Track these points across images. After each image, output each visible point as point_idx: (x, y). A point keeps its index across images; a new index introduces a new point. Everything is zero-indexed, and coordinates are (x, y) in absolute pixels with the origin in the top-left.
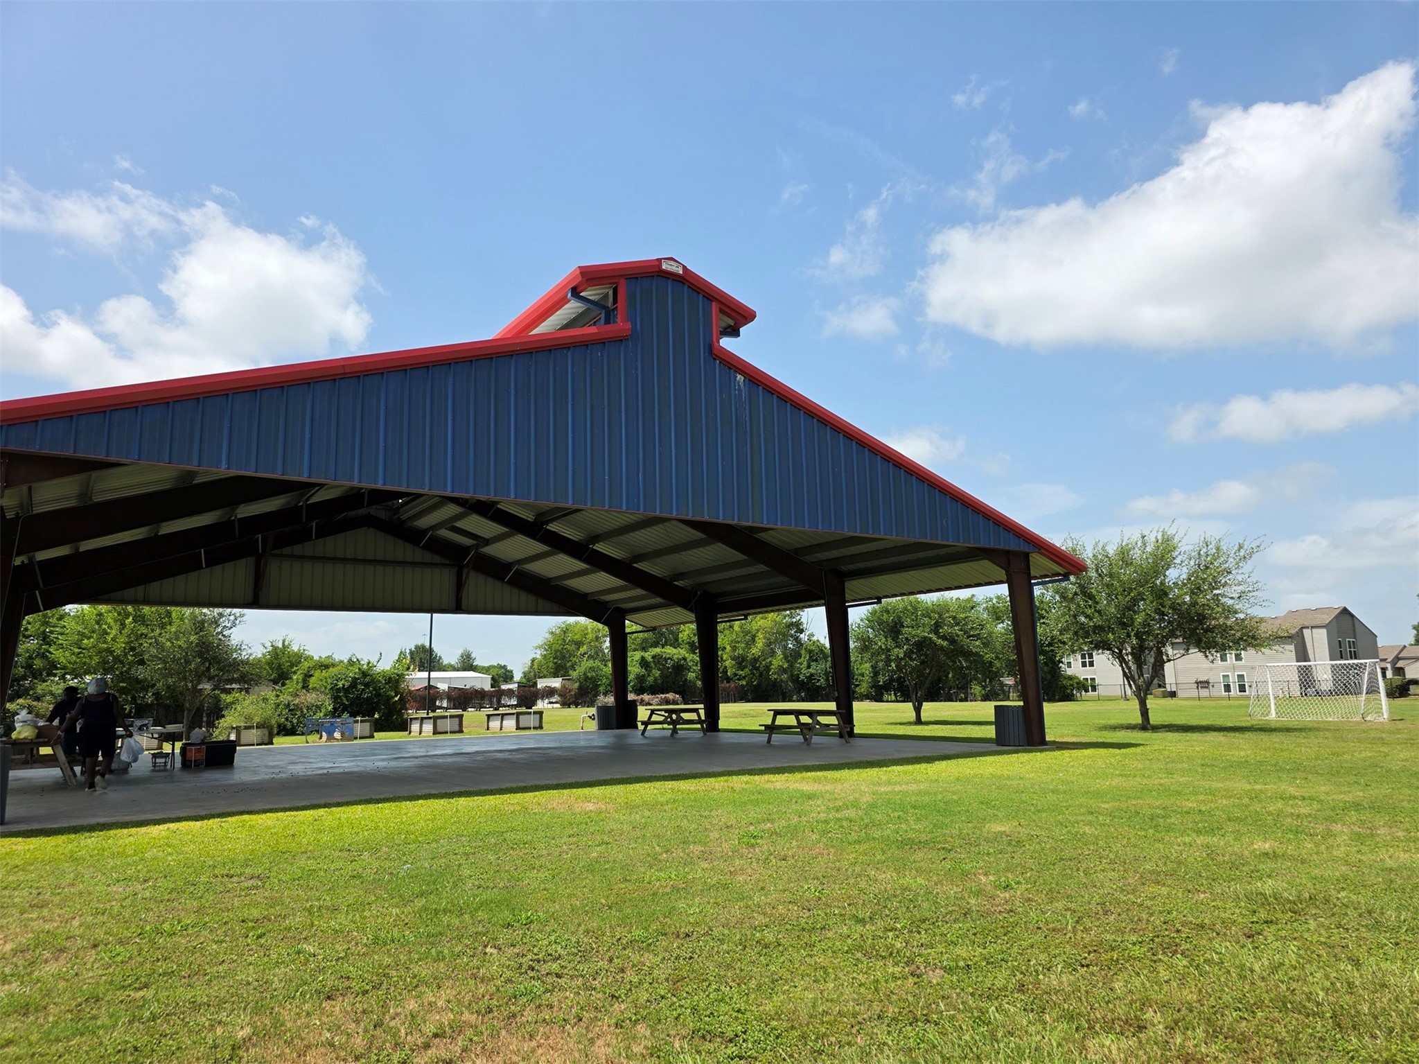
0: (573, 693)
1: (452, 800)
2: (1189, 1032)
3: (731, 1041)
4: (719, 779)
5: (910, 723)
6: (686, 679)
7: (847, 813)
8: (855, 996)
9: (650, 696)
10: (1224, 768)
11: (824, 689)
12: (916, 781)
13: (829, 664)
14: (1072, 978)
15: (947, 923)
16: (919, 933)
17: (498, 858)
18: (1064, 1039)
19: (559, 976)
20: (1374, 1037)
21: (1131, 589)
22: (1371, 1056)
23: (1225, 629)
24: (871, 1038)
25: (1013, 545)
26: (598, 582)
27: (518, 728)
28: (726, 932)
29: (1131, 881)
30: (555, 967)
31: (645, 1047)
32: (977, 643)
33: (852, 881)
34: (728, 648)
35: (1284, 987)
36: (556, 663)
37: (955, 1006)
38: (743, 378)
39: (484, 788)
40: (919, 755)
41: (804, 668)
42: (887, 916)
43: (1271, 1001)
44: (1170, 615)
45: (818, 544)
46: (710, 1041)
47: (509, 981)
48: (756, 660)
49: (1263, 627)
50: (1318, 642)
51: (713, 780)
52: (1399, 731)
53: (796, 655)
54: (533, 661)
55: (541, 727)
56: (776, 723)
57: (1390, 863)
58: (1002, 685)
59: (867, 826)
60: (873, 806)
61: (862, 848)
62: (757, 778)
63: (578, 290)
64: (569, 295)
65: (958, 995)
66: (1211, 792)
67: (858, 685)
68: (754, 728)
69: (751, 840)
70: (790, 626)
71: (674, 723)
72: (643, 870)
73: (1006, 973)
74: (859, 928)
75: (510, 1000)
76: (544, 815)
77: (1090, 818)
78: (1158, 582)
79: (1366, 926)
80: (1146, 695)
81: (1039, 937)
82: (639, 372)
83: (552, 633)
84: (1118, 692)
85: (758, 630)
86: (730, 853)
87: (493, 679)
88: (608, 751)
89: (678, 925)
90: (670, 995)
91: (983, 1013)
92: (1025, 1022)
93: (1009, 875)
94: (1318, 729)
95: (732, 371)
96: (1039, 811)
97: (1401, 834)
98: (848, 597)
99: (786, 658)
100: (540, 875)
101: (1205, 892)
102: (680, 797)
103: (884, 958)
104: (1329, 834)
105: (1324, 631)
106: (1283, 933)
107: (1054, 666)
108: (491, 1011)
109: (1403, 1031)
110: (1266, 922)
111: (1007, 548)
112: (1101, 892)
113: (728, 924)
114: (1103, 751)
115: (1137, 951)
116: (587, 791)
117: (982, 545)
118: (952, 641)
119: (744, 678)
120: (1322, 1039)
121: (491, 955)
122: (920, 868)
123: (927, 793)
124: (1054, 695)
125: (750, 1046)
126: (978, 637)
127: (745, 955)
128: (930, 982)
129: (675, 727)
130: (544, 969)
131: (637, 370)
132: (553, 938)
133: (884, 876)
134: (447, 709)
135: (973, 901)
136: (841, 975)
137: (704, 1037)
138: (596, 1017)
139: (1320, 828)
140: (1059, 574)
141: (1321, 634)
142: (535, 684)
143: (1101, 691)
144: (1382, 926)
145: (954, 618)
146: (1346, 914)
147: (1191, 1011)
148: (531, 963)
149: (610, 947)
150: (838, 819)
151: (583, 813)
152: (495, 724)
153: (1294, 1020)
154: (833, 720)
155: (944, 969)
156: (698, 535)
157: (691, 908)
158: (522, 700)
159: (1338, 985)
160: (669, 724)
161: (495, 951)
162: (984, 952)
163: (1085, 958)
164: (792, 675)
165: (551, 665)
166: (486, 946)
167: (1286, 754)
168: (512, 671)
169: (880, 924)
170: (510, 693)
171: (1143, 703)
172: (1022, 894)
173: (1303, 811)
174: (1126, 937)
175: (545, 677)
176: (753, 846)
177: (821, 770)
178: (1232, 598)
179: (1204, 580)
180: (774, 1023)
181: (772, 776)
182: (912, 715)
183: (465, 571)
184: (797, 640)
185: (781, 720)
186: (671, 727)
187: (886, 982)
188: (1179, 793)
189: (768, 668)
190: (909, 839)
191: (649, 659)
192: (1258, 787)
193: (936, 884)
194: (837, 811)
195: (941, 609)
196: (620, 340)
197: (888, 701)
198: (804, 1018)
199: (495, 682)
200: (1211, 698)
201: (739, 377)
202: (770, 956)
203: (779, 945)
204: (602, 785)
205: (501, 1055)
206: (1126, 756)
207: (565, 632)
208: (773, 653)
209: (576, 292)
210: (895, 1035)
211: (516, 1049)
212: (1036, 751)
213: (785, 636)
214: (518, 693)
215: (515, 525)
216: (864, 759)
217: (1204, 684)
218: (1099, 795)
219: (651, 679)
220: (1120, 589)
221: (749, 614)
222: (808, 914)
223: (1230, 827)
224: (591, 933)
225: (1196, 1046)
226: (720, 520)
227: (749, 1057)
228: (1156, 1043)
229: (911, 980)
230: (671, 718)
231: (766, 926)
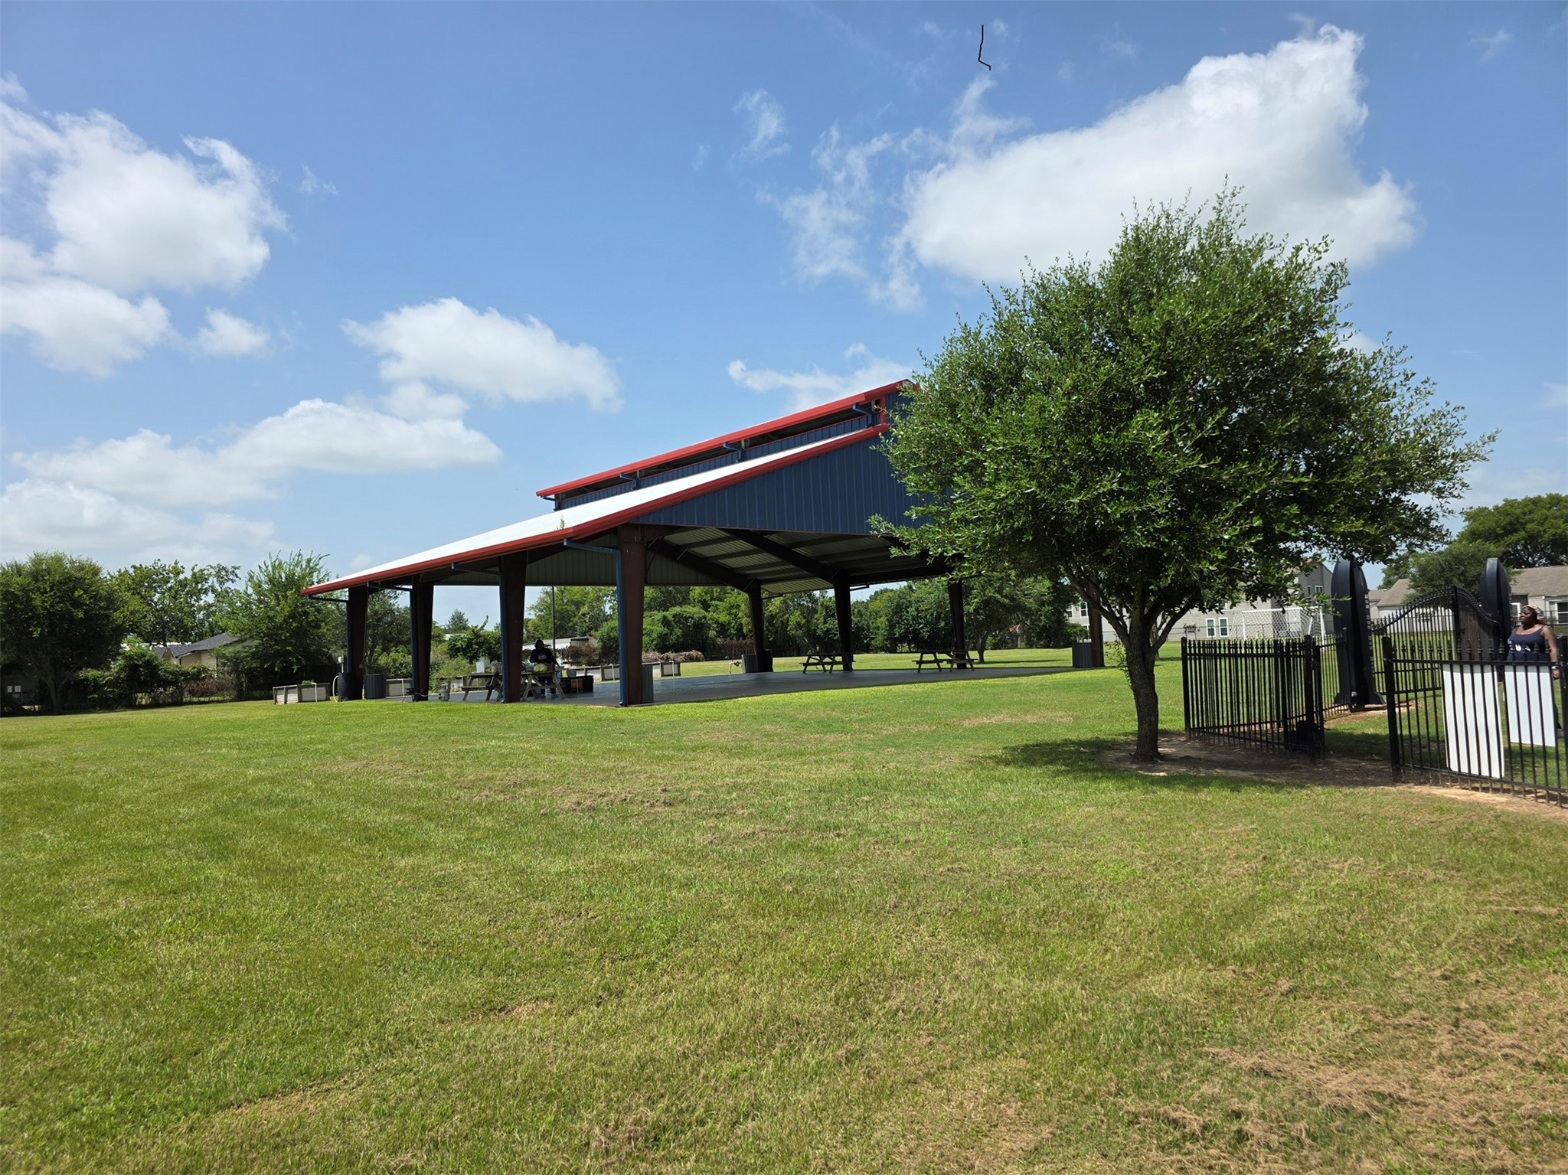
164: (808, 631)
189: (785, 624)
191: (671, 618)
217: (1191, 629)
219: (673, 637)
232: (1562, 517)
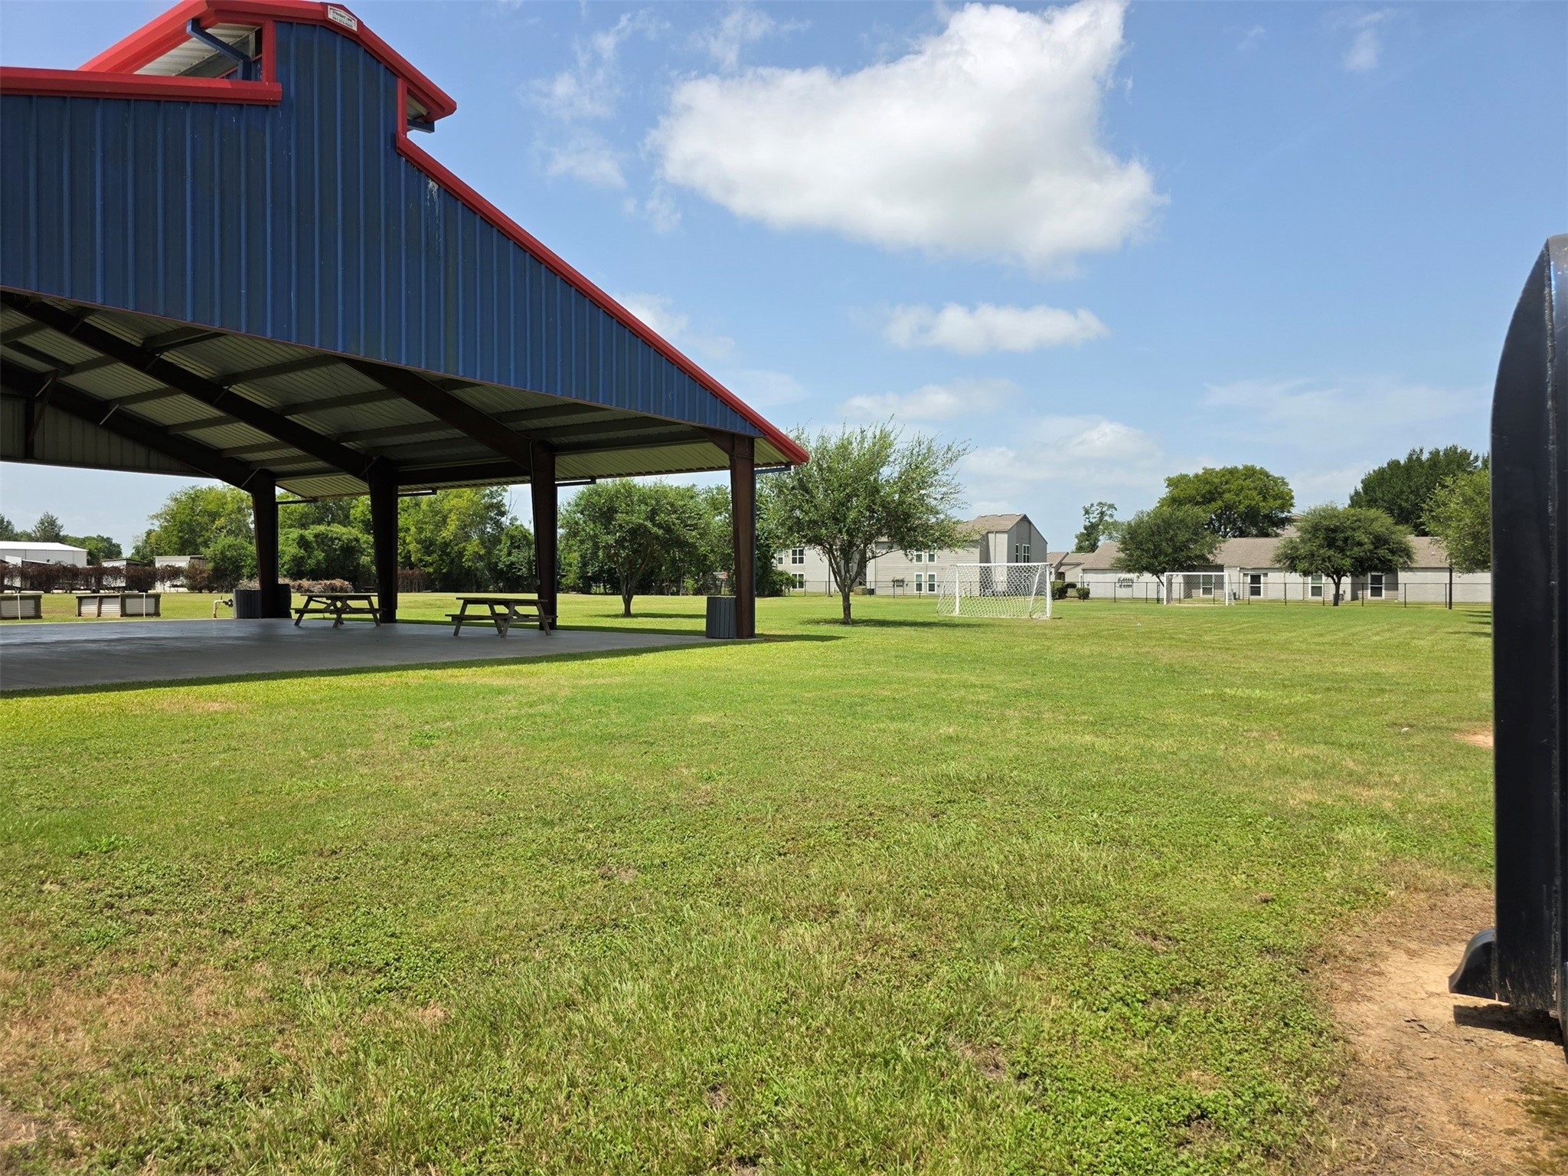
0: (205, 575)
1: (10, 701)
2: (879, 914)
3: (379, 971)
4: (391, 674)
5: (616, 616)
6: (358, 564)
7: (542, 708)
8: (536, 906)
9: (310, 582)
10: (915, 659)
11: (526, 579)
12: (620, 674)
13: (532, 552)
14: (769, 867)
15: (644, 819)
16: (613, 832)
17: (74, 772)
18: (758, 931)
19: (148, 912)
20: (1041, 905)
21: (847, 485)
22: (1038, 924)
23: (926, 528)
24: (552, 951)
25: (739, 428)
26: (238, 435)
27: (124, 614)
28: (385, 845)
29: (829, 767)
30: (144, 902)
31: (266, 990)
32: (694, 533)
33: (542, 781)
34: (413, 529)
35: (964, 862)
36: (181, 538)
37: (647, 907)
38: (436, 187)
39: (61, 685)
40: (626, 647)
41: (503, 556)
42: (579, 816)
43: (953, 876)
44: (880, 512)
45: (526, 410)
46: (352, 974)
47: (74, 923)
48: (446, 544)
49: (959, 528)
50: (1000, 545)
51: (383, 675)
52: (1058, 628)
53: (495, 540)
54: (149, 533)
55: (157, 614)
56: (466, 613)
57: (1053, 744)
58: (715, 579)
59: (564, 721)
60: (572, 700)
61: (555, 745)
62: (438, 672)
63: (203, 24)
64: (189, 28)
65: (651, 895)
66: (904, 681)
67: (564, 576)
68: (439, 619)
69: (425, 741)
70: (490, 507)
71: (338, 611)
72: (280, 779)
73: (703, 868)
74: (547, 831)
75: (73, 947)
76: (148, 718)
77: (793, 707)
78: (872, 479)
79: (1034, 802)
80: (850, 591)
81: (738, 828)
82: (293, 153)
83: (176, 500)
84: (823, 589)
85: (451, 511)
86: (398, 756)
87: (90, 553)
88: (248, 643)
89: (322, 842)
90: (303, 924)
91: (676, 912)
92: (719, 918)
93: (712, 766)
94: (993, 625)
95: (423, 175)
96: (745, 701)
97: (1062, 717)
98: (557, 474)
99: (483, 543)
100: (134, 789)
101: (896, 776)
102: (340, 695)
103: (572, 861)
104: (1003, 719)
105: (1006, 536)
106: (964, 811)
107: (766, 559)
108: (41, 964)
109: (1066, 898)
110: (949, 802)
111: (733, 431)
112: (801, 779)
113: (388, 836)
114: (807, 643)
115: (832, 836)
116: (213, 688)
117: (707, 425)
118: (668, 529)
119: (431, 564)
120: (997, 911)
121: (50, 893)
122: (619, 763)
123: (631, 686)
124: (764, 591)
125: (403, 974)
126: (695, 527)
127: (406, 871)
128: (622, 884)
129: (339, 616)
130: (127, 905)
131: (289, 150)
132: (145, 867)
133: (578, 774)
134: (20, 589)
135: (673, 796)
136: (521, 883)
137: (344, 970)
138: (198, 959)
139: (996, 713)
140: (781, 463)
141: (1003, 539)
142: (152, 563)
143: (808, 587)
144: (1047, 801)
145: (672, 505)
146: (1018, 792)
147: (881, 892)
148: (108, 899)
149: (226, 873)
150: (531, 715)
151: (205, 714)
152: (89, 609)
153: (972, 893)
154: (533, 610)
155: (638, 868)
156: (372, 384)
157: (339, 822)
158: (132, 581)
159: (1011, 858)
160: (331, 612)
161: (56, 888)
162: (682, 847)
163: (783, 847)
164: (490, 563)
165: (175, 539)
166: (43, 883)
167: (967, 647)
168: (119, 546)
169: (571, 825)
170: (115, 572)
171: (846, 599)
172: (724, 785)
173: (981, 698)
174: (823, 823)
175: (166, 554)
176: (427, 747)
177: (515, 664)
178: (935, 499)
179: (913, 479)
180: (436, 945)
181: (456, 670)
182: (622, 608)
183: (37, 407)
184: (498, 524)
185: (471, 610)
186: (335, 616)
187: (573, 887)
188: (876, 682)
189: (461, 554)
190: (609, 734)
191: (311, 538)
192: (944, 676)
193: (635, 779)
194: (531, 706)
195: (659, 494)
196: (265, 105)
197: (596, 594)
198: (474, 936)
199: (92, 557)
200: (904, 596)
201: (431, 184)
202: (438, 869)
203: (450, 856)
204: (234, 682)
205: (52, 1019)
206: (828, 648)
207: (193, 500)
208: (467, 538)
209: (199, 26)
210: (579, 945)
211: (73, 1010)
212: (745, 643)
213: (483, 519)
214: (128, 572)
215: (113, 349)
216: (565, 652)
217: (899, 583)
218: (802, 684)
219: (312, 562)
220: (836, 485)
221: (438, 488)
222: (487, 819)
223: (919, 713)
224: (202, 858)
225: (884, 927)
226: (403, 364)
227: (401, 987)
228: (847, 927)
229: (601, 883)
230: (335, 606)
231: (436, 836)
232: (1256, 489)
